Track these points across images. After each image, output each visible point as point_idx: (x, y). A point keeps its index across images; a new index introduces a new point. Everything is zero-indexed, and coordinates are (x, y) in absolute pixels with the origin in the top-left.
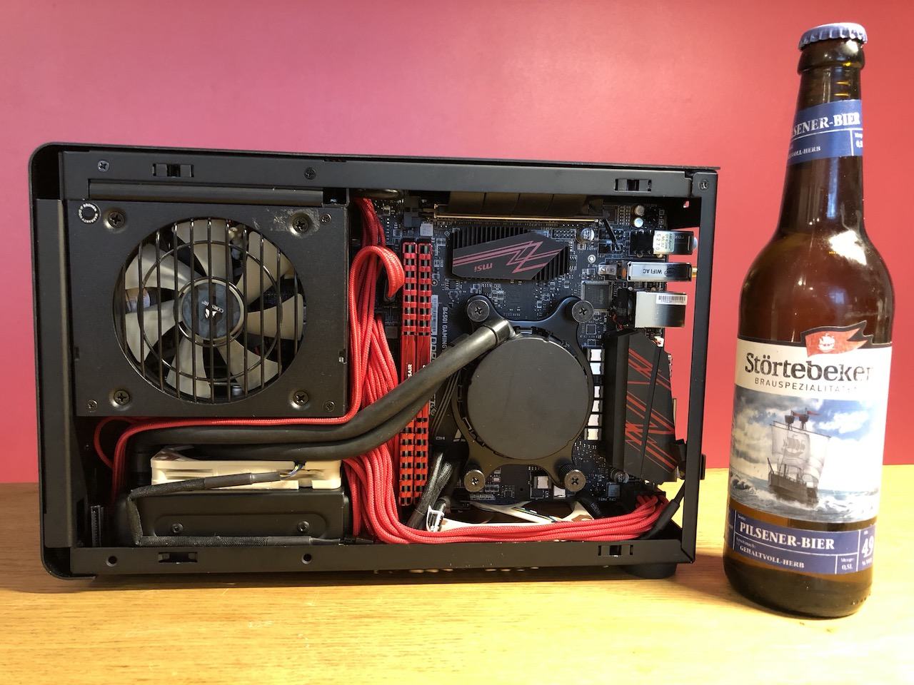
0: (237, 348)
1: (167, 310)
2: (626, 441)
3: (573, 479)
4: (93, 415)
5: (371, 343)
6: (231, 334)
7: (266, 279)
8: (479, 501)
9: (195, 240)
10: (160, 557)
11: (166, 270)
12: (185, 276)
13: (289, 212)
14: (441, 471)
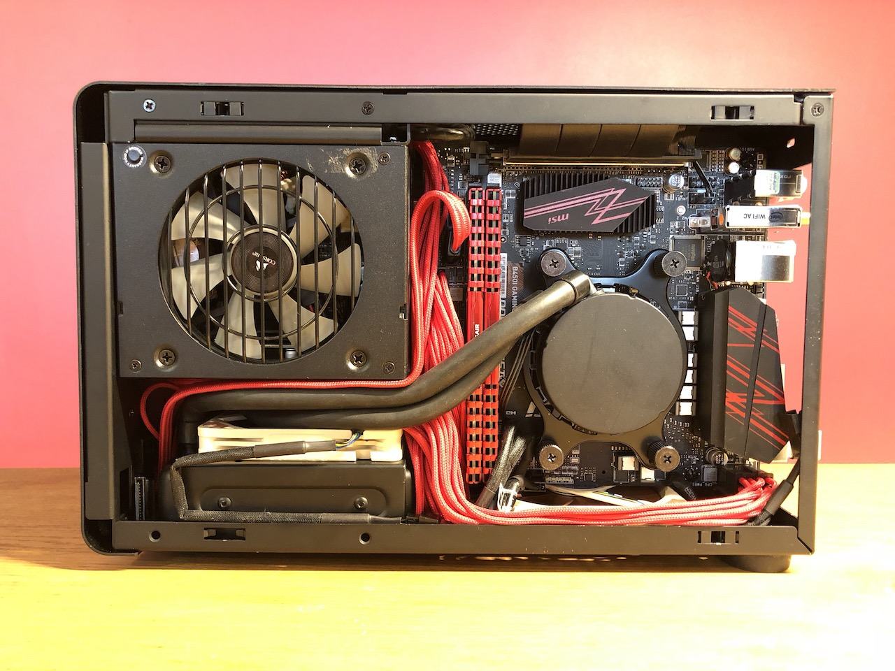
0: (290, 304)
1: (215, 263)
2: (727, 412)
3: (665, 457)
4: (136, 376)
5: (434, 301)
6: (283, 288)
7: (321, 229)
8: (555, 485)
9: (245, 185)
10: (206, 534)
11: (215, 220)
12: (235, 226)
13: (345, 152)
14: (513, 448)
